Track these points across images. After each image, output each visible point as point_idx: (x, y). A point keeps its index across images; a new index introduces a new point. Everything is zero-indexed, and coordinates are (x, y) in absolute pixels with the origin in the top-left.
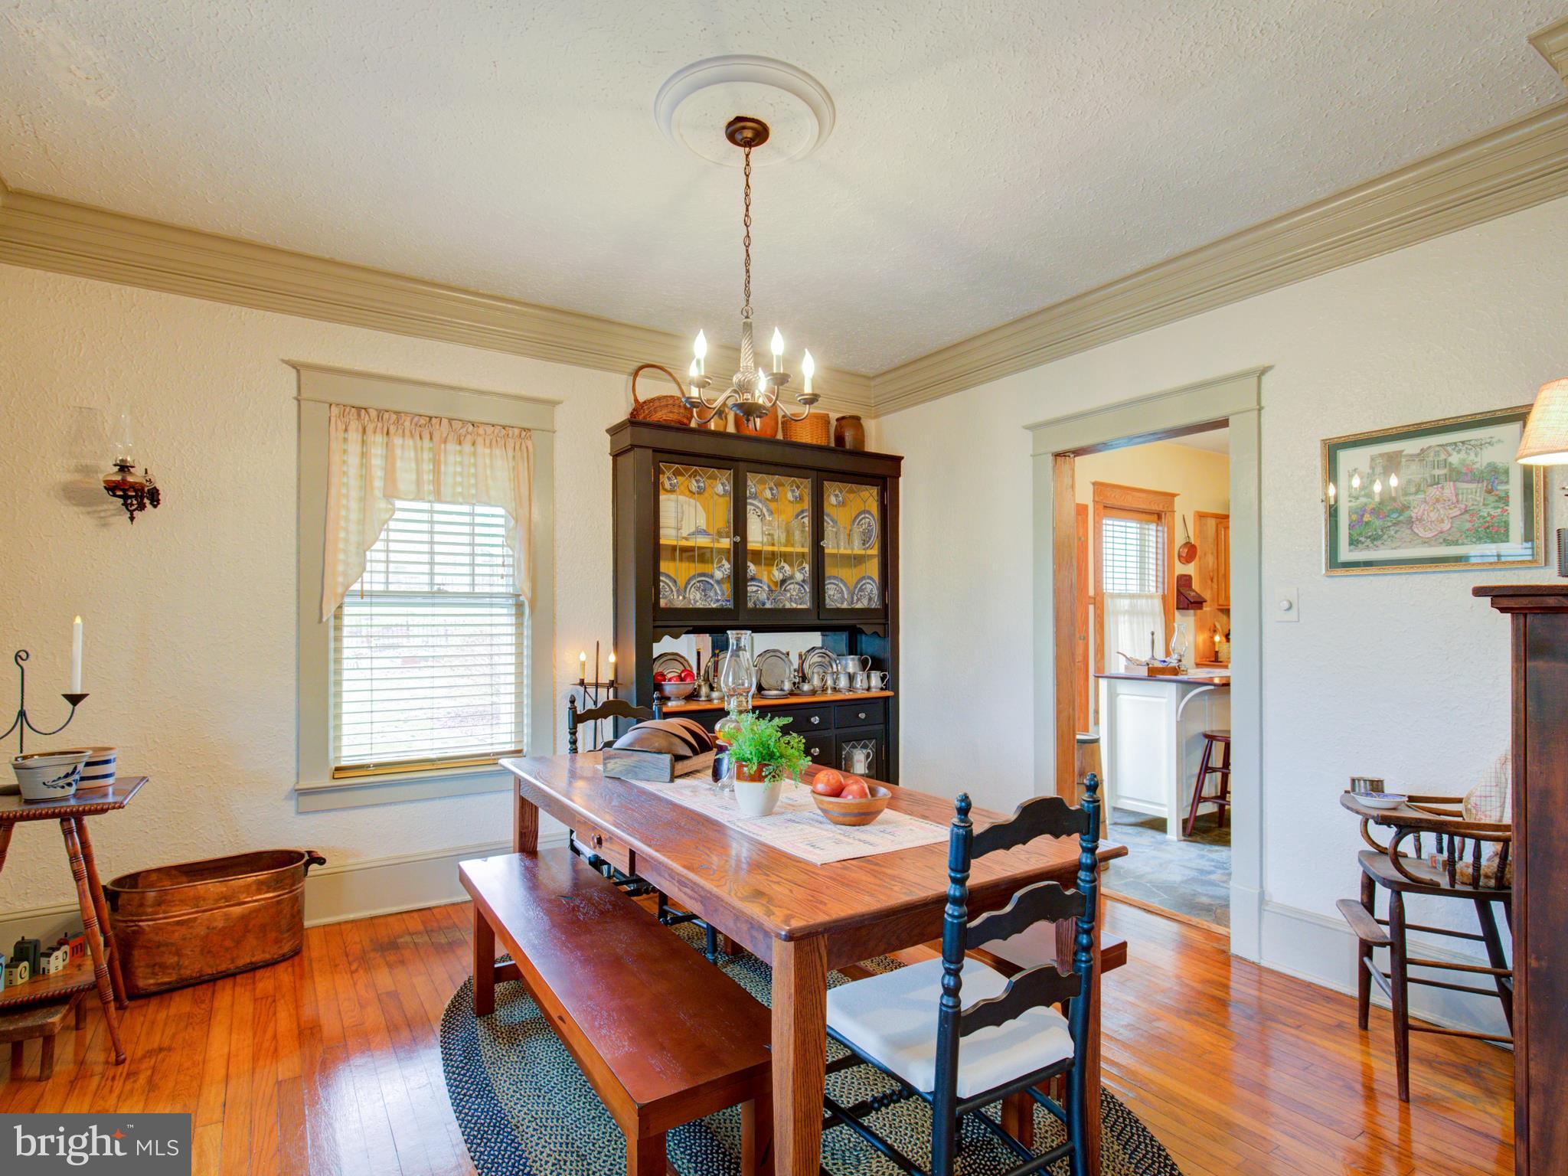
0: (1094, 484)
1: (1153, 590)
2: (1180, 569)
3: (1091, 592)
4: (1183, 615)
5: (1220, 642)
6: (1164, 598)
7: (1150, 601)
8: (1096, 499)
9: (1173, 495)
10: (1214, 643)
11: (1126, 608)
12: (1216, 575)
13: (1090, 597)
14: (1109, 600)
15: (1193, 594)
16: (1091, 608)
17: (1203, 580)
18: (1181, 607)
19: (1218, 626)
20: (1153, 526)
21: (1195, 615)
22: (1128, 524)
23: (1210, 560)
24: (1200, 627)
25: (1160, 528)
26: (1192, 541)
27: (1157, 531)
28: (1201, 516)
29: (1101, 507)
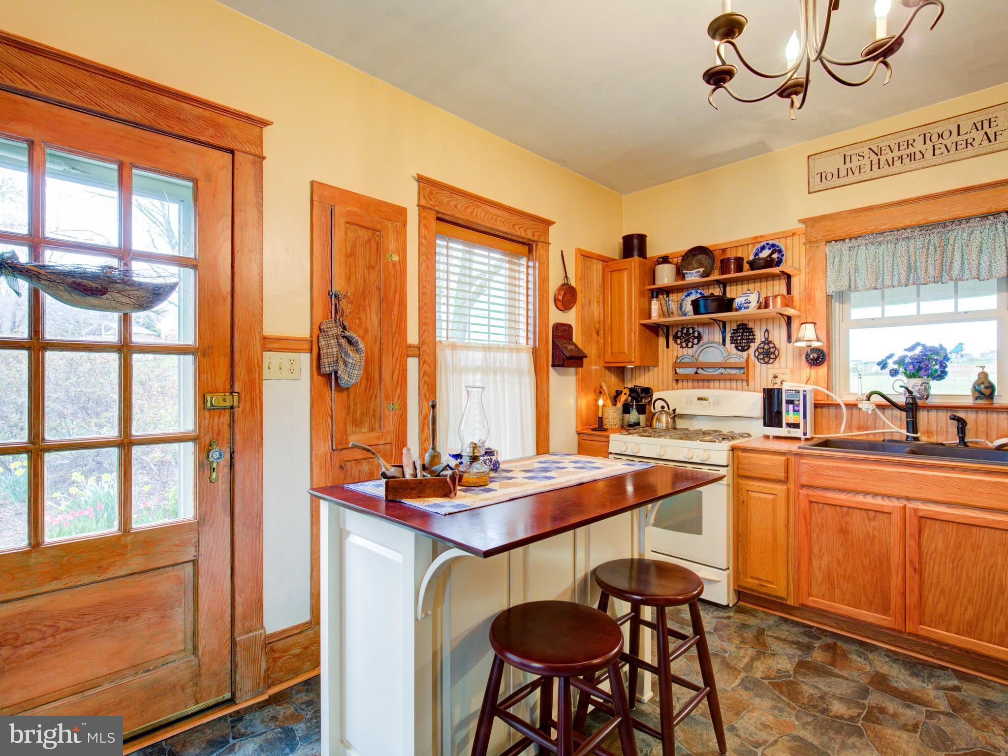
0: (421, 180)
1: (523, 341)
2: (556, 316)
3: (413, 338)
4: (560, 374)
5: (604, 406)
6: (535, 352)
7: (514, 355)
8: (423, 202)
9: (549, 223)
10: (597, 406)
11: (479, 363)
12: (602, 327)
13: (410, 346)
14: (448, 352)
15: (571, 347)
16: (413, 364)
17: (586, 333)
18: (556, 363)
19: (605, 387)
20: (524, 261)
21: (577, 374)
22: (492, 255)
23: (596, 310)
24: (583, 386)
25: (531, 264)
26: (573, 283)
27: (528, 267)
28: (585, 256)
29: (432, 216)
